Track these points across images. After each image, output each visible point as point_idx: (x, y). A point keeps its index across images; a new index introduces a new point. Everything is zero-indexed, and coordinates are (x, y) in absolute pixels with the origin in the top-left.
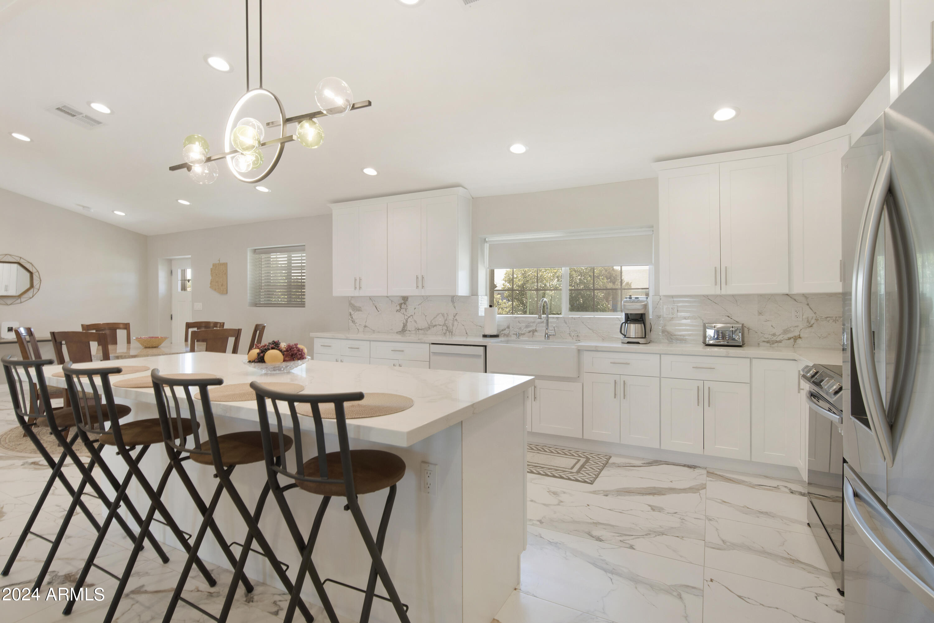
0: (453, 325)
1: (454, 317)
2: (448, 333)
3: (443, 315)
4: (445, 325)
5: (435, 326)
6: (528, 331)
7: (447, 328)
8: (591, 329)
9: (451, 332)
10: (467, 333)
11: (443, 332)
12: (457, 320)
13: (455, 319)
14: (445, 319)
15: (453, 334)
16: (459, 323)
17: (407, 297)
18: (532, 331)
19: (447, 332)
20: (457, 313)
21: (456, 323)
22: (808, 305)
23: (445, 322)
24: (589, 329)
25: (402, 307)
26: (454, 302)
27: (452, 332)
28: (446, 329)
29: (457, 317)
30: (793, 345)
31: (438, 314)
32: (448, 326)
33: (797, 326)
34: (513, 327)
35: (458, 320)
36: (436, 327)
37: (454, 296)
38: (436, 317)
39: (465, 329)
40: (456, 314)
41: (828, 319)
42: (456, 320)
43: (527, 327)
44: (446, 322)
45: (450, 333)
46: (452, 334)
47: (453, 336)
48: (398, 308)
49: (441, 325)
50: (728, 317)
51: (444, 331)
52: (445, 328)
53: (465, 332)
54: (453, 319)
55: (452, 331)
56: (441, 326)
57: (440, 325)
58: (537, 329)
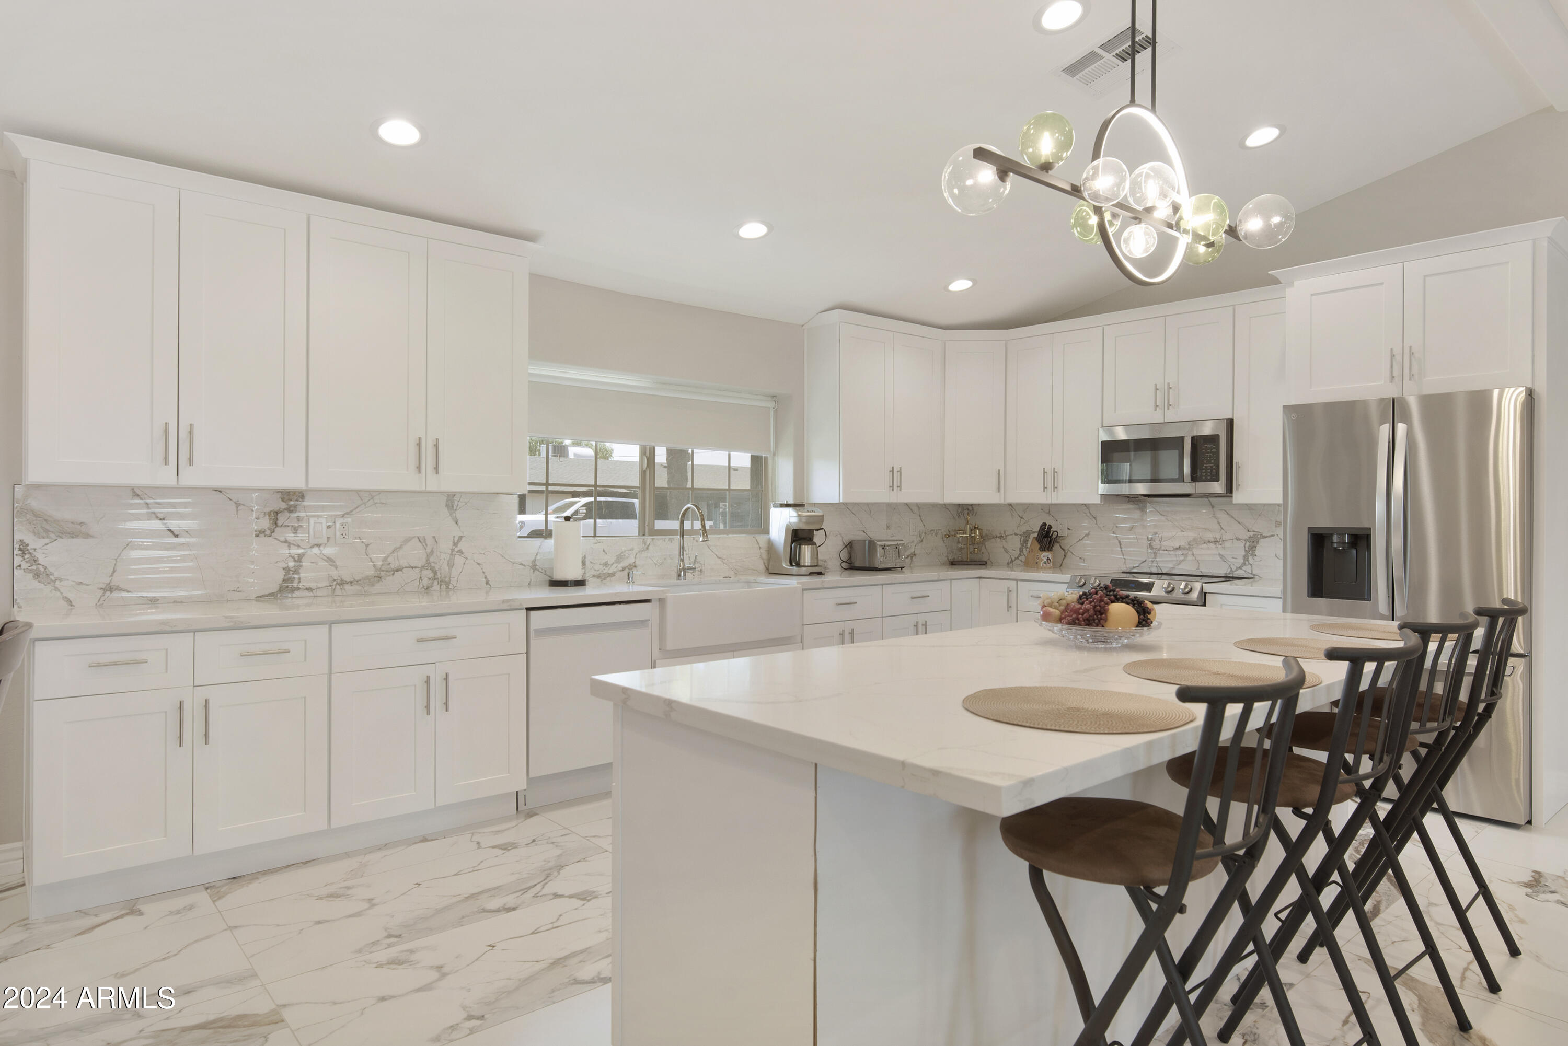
0: (451, 565)
1: (455, 544)
2: (436, 587)
3: (422, 540)
4: (428, 565)
5: (397, 570)
6: (621, 569)
7: (435, 573)
8: (720, 558)
9: (446, 584)
10: (487, 583)
11: (421, 586)
12: (462, 553)
13: (456, 549)
14: (429, 550)
15: (451, 586)
16: (467, 558)
17: (300, 493)
18: (627, 566)
19: (433, 583)
20: (462, 535)
21: (459, 560)
22: (920, 516)
23: (428, 560)
24: (718, 557)
25: (279, 523)
26: (455, 508)
27: (448, 584)
28: (431, 575)
29: (461, 546)
30: (910, 564)
31: (407, 540)
32: (437, 567)
33: (913, 542)
34: (591, 563)
35: (463, 551)
36: (400, 572)
37: (455, 495)
38: (401, 547)
39: (484, 572)
40: (460, 538)
41: (932, 532)
42: (460, 552)
43: (620, 558)
44: (432, 560)
45: (444, 587)
46: (448, 587)
47: (451, 593)
48: (265, 523)
49: (416, 567)
50: (864, 531)
51: (426, 582)
52: (428, 573)
53: (484, 580)
54: (453, 550)
55: (447, 580)
56: (417, 570)
57: (412, 567)
58: (637, 563)
